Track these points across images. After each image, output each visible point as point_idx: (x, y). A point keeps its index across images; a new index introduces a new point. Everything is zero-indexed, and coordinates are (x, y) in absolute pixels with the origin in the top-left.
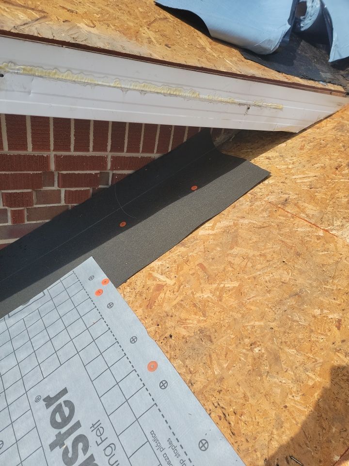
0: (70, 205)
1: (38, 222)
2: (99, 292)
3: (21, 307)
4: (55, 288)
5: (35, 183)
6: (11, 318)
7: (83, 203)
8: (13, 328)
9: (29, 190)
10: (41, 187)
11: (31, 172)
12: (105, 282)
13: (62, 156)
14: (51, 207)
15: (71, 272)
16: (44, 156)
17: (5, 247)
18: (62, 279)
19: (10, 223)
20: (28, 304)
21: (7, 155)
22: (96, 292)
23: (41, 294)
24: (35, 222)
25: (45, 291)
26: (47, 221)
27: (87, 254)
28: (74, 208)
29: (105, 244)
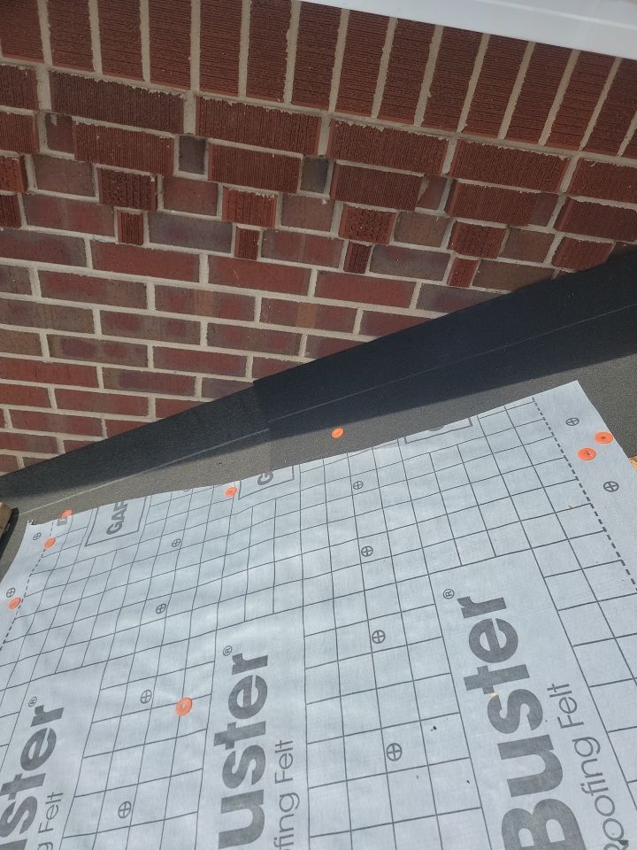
0: (558, 269)
1: (490, 290)
2: (587, 454)
3: (427, 433)
4: (493, 418)
5: (520, 211)
6: (409, 446)
7: (587, 271)
8: (411, 462)
9: (503, 226)
10: (525, 223)
11: (521, 190)
12: (602, 438)
13: (593, 162)
14: (524, 266)
15: (529, 399)
16: (558, 158)
17: (421, 324)
18: (508, 406)
19: (443, 283)
20: (438, 432)
21: (496, 148)
22: (581, 452)
23: (465, 422)
24: (484, 290)
25: (473, 418)
26: (505, 292)
27: (565, 374)
28: (563, 276)
29: (609, 364)
